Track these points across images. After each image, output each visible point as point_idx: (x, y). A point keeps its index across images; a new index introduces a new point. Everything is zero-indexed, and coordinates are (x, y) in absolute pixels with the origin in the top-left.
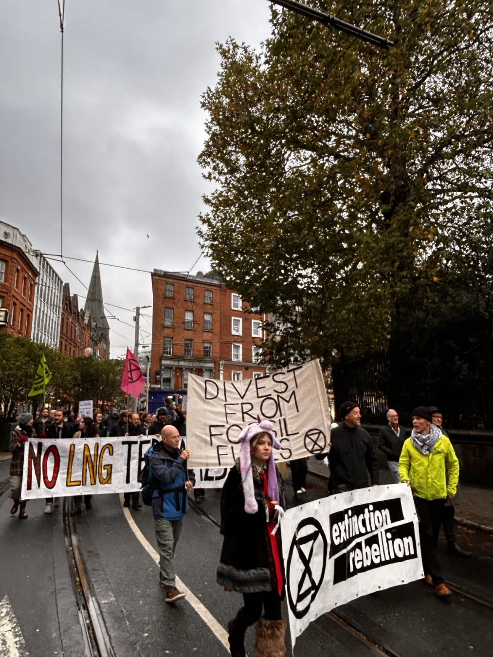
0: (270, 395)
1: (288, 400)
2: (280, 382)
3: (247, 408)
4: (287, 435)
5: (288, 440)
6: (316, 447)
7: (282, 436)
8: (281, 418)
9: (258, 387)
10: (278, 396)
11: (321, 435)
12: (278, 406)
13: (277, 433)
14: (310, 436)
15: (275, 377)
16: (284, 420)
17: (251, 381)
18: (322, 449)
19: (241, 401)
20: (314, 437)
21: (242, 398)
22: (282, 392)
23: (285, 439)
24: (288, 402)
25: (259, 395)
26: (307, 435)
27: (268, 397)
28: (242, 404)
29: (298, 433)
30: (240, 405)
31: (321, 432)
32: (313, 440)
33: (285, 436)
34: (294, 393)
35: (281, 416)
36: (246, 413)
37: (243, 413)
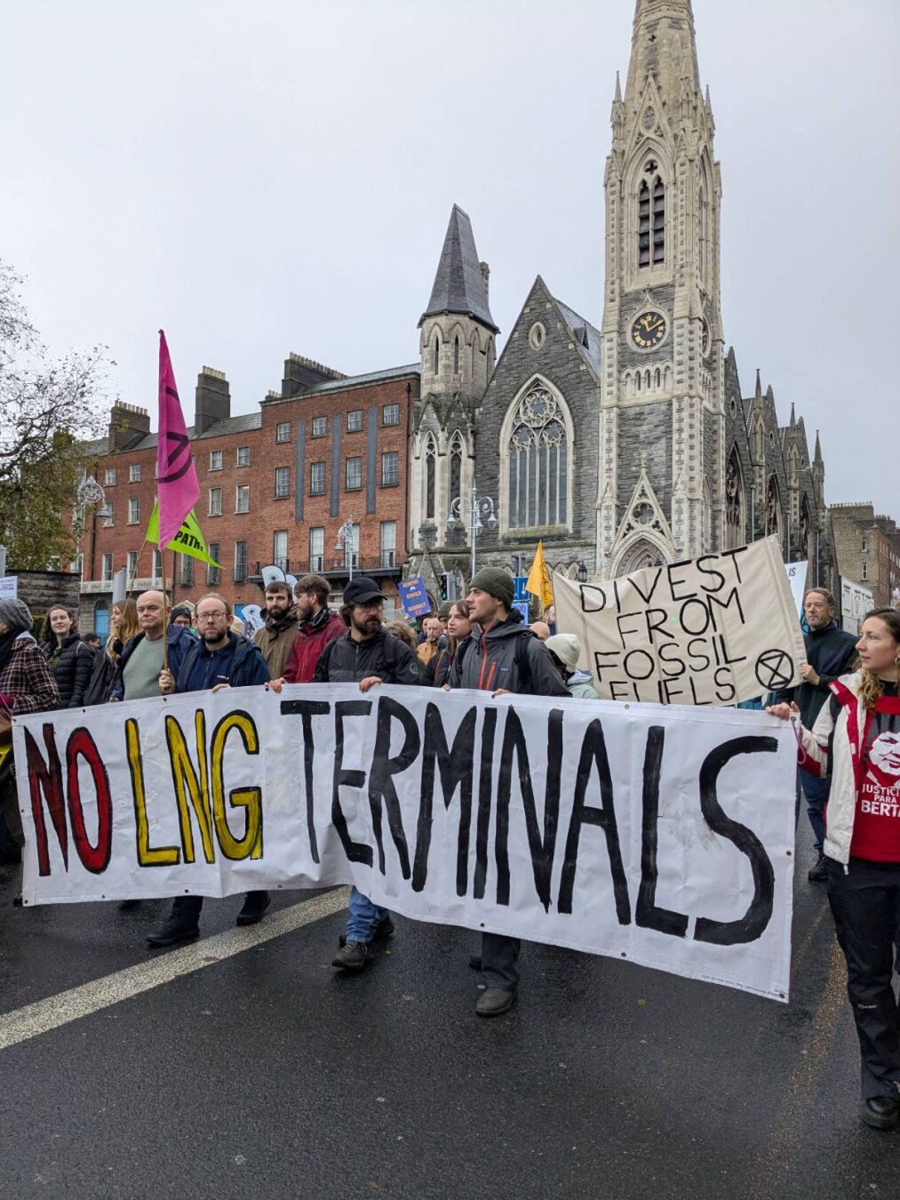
0: (695, 595)
1: (726, 603)
2: (711, 572)
3: (656, 618)
4: (727, 662)
5: (728, 670)
6: (777, 679)
7: (718, 663)
8: (717, 635)
9: (673, 581)
10: (709, 597)
11: (785, 658)
12: (709, 613)
13: (710, 660)
14: (765, 662)
15: (701, 564)
16: (721, 637)
17: (660, 570)
18: (787, 681)
19: (644, 607)
20: (773, 663)
21: (647, 601)
22: (715, 590)
23: (724, 669)
24: (726, 606)
25: (676, 596)
26: (760, 661)
27: (691, 598)
28: (647, 612)
29: (745, 658)
30: (644, 614)
31: (784, 654)
32: (771, 669)
33: (723, 664)
34: (735, 590)
35: (715, 630)
36: (655, 627)
37: (650, 628)
